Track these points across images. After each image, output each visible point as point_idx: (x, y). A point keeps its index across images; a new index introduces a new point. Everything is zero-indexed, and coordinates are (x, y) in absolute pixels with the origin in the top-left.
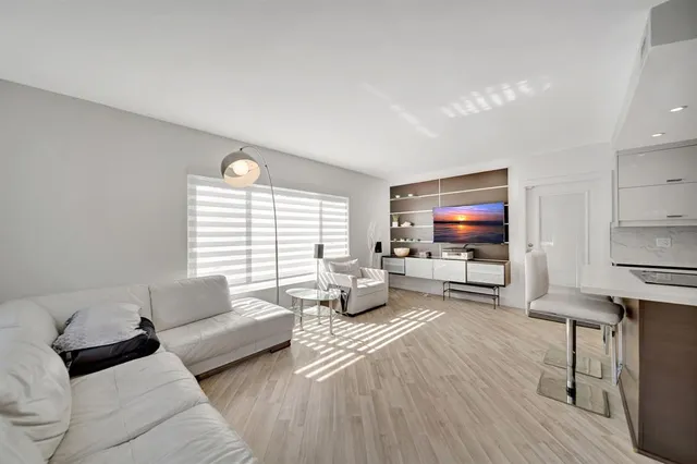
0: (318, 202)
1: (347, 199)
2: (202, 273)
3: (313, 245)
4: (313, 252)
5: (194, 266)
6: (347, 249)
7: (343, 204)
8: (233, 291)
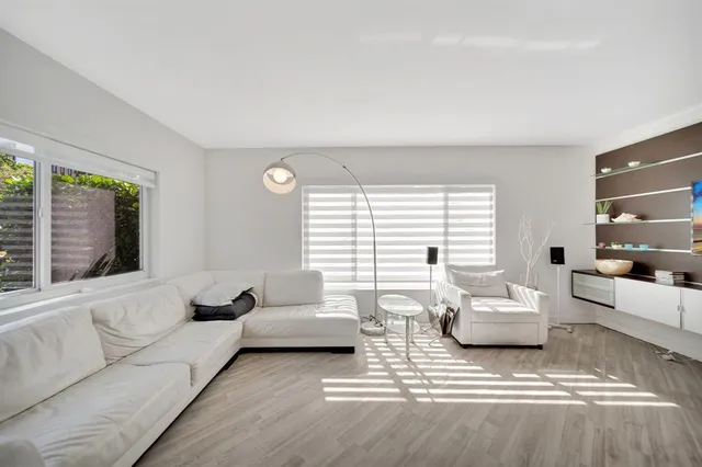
0: (441, 195)
1: (493, 186)
2: (313, 266)
3: (425, 248)
4: (425, 256)
5: (307, 261)
6: (493, 255)
7: (487, 195)
8: (327, 286)
